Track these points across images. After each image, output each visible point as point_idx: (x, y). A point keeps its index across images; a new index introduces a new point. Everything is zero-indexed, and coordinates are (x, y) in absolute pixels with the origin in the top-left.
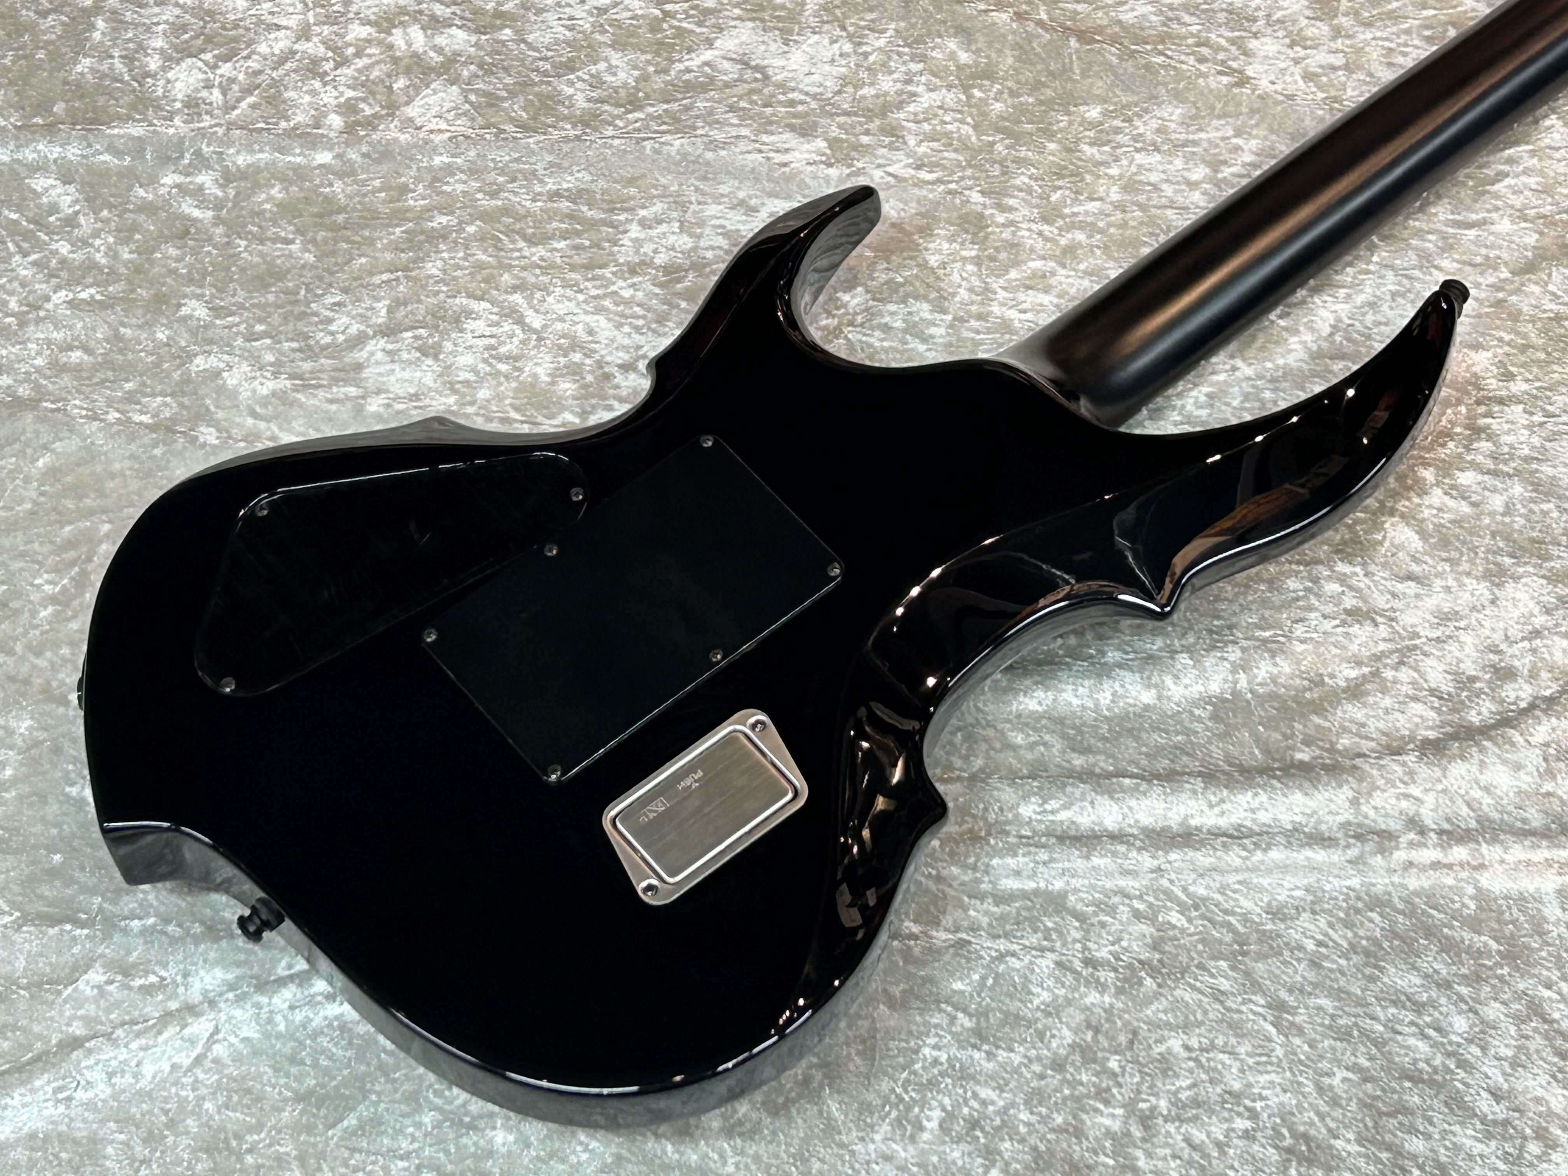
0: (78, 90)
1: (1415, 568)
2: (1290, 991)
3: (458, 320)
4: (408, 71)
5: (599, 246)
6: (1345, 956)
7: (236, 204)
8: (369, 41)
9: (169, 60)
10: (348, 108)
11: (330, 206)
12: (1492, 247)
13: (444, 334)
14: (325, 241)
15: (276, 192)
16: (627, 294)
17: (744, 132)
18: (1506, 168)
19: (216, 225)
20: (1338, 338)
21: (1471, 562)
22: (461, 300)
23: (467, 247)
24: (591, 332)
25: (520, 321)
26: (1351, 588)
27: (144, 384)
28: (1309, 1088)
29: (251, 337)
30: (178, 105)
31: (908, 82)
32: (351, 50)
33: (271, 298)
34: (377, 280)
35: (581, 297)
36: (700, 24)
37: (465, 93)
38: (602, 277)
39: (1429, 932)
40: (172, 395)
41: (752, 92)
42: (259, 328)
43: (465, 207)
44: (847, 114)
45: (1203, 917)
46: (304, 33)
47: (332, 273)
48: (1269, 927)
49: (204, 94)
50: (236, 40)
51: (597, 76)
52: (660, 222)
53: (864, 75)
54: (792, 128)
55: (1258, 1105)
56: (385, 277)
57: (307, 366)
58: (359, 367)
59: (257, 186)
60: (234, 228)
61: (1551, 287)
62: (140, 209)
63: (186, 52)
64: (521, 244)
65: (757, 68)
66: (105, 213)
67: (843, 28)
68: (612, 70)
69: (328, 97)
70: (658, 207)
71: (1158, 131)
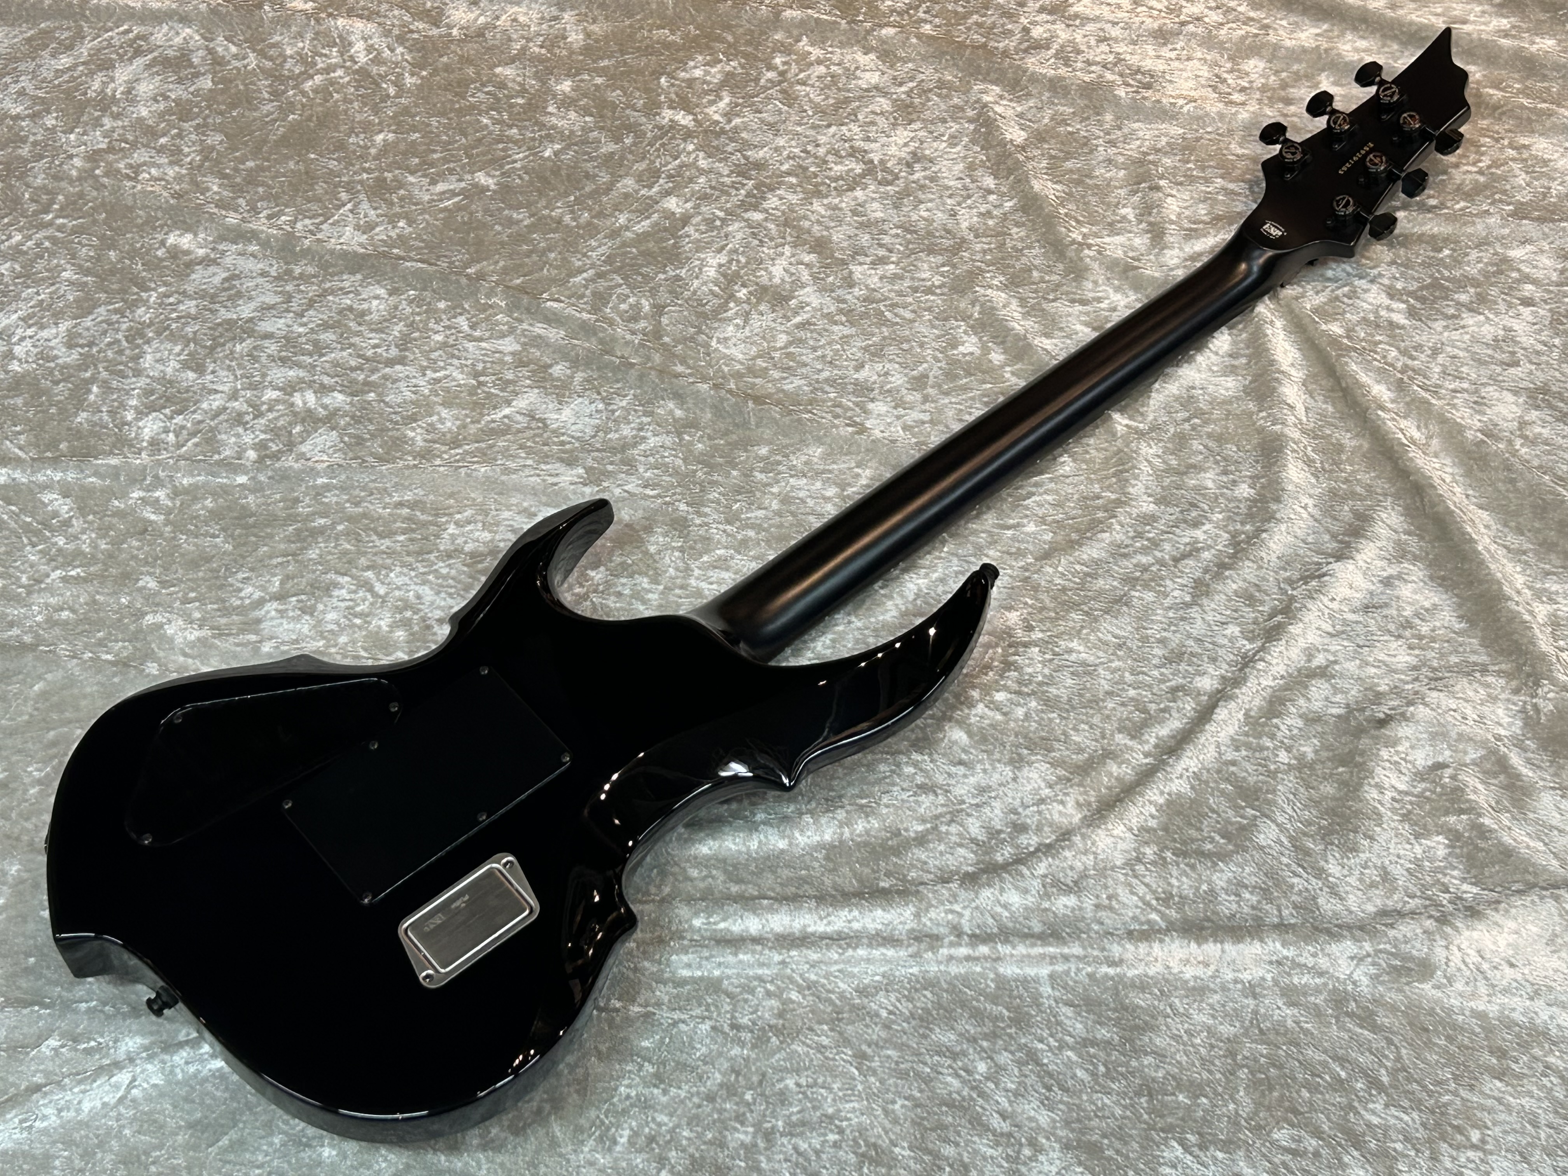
0: (77, 434)
1: (963, 756)
2: (869, 1046)
3: (328, 589)
4: (303, 421)
5: (426, 539)
6: (907, 1021)
7: (180, 511)
8: (277, 401)
9: (141, 414)
10: (261, 446)
11: (245, 513)
12: (1023, 541)
13: (318, 599)
14: (240, 536)
15: (209, 503)
16: (444, 571)
17: (529, 462)
18: (1034, 489)
19: (166, 525)
20: (919, 602)
21: (1001, 752)
22: (332, 576)
23: (337, 539)
24: (419, 597)
25: (371, 590)
26: (921, 770)
27: (110, 634)
28: (879, 1112)
29: (186, 601)
30: (145, 444)
31: (641, 429)
32: (265, 407)
33: (201, 574)
34: (275, 561)
35: (413, 574)
36: (502, 390)
37: (341, 436)
38: (428, 560)
39: (963, 1004)
40: (130, 641)
41: (535, 435)
42: (192, 595)
43: (336, 512)
44: (598, 450)
45: (813, 995)
46: (234, 396)
47: (244, 557)
48: (857, 1001)
49: (163, 436)
50: (186, 400)
51: (431, 425)
52: (469, 523)
53: (611, 424)
54: (562, 460)
55: (845, 1123)
56: (279, 560)
57: (223, 621)
58: (259, 621)
59: (195, 499)
60: (178, 527)
61: (1060, 569)
62: (114, 515)
63: (152, 408)
64: (374, 537)
65: (540, 420)
66: (91, 517)
67: (599, 393)
68: (442, 421)
69: (248, 439)
70: (469, 513)
71: (806, 463)
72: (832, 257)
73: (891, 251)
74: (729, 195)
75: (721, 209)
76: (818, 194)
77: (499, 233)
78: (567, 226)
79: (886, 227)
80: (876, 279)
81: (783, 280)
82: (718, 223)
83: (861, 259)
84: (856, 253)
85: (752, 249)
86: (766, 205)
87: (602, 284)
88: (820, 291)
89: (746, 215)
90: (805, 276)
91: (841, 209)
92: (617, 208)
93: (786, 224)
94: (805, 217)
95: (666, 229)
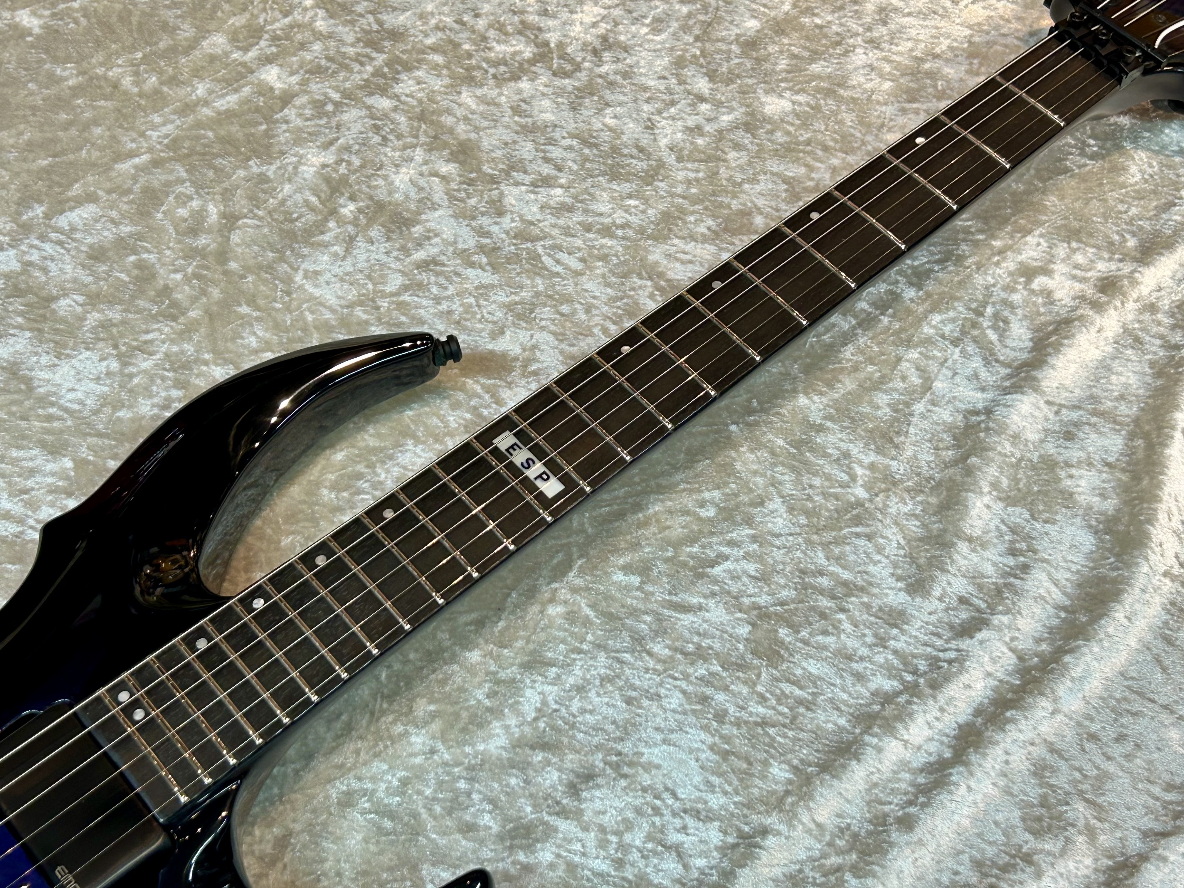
72: (479, 170)
73: (560, 169)
74: (351, 71)
75: (336, 89)
76: (470, 80)
77: (32, 94)
78: (126, 93)
79: (557, 135)
80: (535, 209)
81: (407, 197)
82: (330, 108)
83: (518, 176)
84: (512, 168)
85: (371, 147)
86: (398, 89)
87: (158, 178)
88: (456, 216)
89: (370, 101)
90: (439, 195)
91: (497, 105)
92: (197, 73)
93: (422, 117)
94: (448, 111)
95: (258, 110)
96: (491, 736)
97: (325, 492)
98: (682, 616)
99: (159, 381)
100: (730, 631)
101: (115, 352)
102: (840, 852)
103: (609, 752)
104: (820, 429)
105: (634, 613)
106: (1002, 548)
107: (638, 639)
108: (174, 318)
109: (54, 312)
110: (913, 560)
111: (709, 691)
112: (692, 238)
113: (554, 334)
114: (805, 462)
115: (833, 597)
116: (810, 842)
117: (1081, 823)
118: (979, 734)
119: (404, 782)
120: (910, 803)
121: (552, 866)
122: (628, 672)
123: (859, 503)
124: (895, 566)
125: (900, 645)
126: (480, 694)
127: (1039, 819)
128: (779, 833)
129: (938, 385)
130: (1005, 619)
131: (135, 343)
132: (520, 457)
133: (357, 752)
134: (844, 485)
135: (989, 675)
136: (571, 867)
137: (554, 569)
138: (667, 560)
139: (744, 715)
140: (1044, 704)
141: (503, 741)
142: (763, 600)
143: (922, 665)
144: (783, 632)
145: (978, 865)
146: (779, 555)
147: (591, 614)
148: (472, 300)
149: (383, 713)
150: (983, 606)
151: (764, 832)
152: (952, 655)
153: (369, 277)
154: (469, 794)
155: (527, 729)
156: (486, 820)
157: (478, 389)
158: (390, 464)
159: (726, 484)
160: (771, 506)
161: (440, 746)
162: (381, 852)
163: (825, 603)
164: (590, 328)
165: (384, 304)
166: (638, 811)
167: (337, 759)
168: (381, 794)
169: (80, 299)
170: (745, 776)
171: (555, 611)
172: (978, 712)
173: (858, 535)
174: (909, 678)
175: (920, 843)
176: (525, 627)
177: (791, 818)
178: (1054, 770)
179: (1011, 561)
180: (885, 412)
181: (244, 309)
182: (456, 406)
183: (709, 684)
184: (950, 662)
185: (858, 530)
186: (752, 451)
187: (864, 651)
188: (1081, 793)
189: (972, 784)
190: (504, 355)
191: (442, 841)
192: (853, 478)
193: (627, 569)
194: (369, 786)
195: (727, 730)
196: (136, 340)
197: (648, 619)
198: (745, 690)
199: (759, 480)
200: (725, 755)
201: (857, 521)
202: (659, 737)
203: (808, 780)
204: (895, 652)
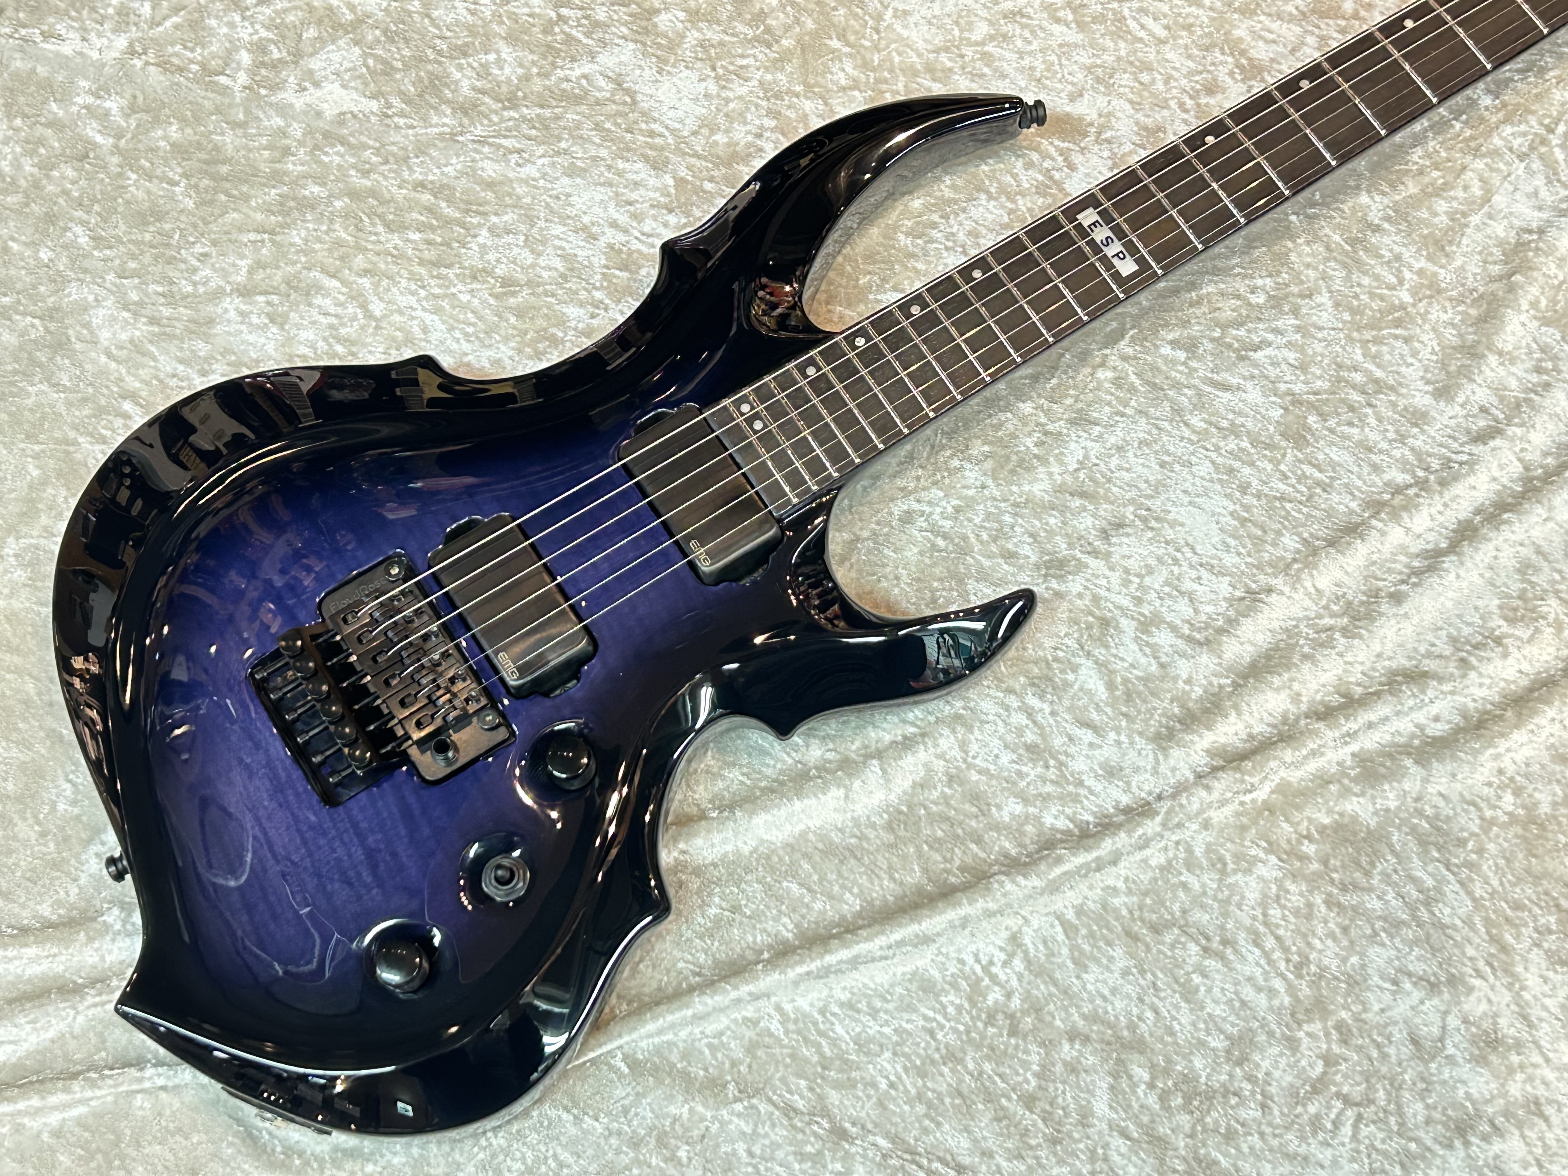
96: (1036, 480)
97: (902, 237)
98: (1220, 394)
99: (753, 109)
100: (1262, 410)
101: (713, 74)
102: (1333, 615)
103: (1140, 506)
104: (1377, 229)
105: (1177, 386)
106: (1529, 365)
107: (1178, 411)
108: (769, 46)
109: (655, 25)
110: (1444, 366)
111: (1237, 464)
112: (1279, 16)
113: (1131, 102)
114: (1358, 262)
115: (1364, 392)
116: (1308, 603)
117: (1552, 617)
118: (1476, 530)
119: (957, 510)
120: (1403, 582)
121: (1080, 596)
122: (1165, 439)
123: (1403, 307)
124: (1426, 371)
125: (1418, 443)
126: (1029, 442)
127: (1515, 610)
128: (1282, 593)
129: (1499, 200)
130: (1519, 431)
131: (731, 68)
132: (1101, 234)
133: (918, 478)
134: (1392, 288)
135: (1495, 479)
136: (1096, 599)
137: (1107, 336)
138: (1213, 340)
139: (1266, 490)
140: (1540, 511)
141: (1046, 485)
142: (1299, 388)
143: (1435, 464)
144: (1312, 419)
145: (1454, 640)
146: (1319, 347)
147: (1138, 382)
148: (1054, 58)
149: (943, 447)
150: (1502, 416)
151: (1270, 591)
152: (1465, 457)
153: (957, 23)
154: (1012, 527)
155: (1069, 479)
156: (1026, 550)
157: (1052, 150)
158: (962, 216)
159: (1279, 273)
160: (1319, 299)
161: (990, 482)
162: (935, 565)
163: (1355, 397)
164: (1166, 100)
165: (969, 52)
166: (1160, 560)
167: (900, 483)
168: (936, 517)
169: (682, 15)
170: (1258, 543)
171: (1103, 374)
172: (1478, 512)
173: (1396, 337)
174: (1421, 473)
175: (1406, 616)
176: (1075, 387)
177: (1296, 581)
178: (1537, 570)
179: (1535, 378)
180: (1443, 220)
181: (835, 43)
182: (1029, 165)
183: (1237, 458)
184: (1461, 464)
185: (1398, 332)
186: (1308, 243)
187: (1384, 445)
188: (1557, 592)
189: (1462, 573)
190: (1081, 119)
191: (987, 563)
192: (1401, 282)
193: (1175, 344)
194: (927, 509)
195: (1248, 500)
196: (732, 63)
197: (1189, 392)
198: (1269, 467)
199: (1311, 273)
200: (1243, 521)
201: (1398, 323)
202: (1186, 499)
203: (1315, 552)
204: (1412, 449)
